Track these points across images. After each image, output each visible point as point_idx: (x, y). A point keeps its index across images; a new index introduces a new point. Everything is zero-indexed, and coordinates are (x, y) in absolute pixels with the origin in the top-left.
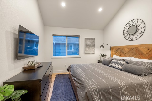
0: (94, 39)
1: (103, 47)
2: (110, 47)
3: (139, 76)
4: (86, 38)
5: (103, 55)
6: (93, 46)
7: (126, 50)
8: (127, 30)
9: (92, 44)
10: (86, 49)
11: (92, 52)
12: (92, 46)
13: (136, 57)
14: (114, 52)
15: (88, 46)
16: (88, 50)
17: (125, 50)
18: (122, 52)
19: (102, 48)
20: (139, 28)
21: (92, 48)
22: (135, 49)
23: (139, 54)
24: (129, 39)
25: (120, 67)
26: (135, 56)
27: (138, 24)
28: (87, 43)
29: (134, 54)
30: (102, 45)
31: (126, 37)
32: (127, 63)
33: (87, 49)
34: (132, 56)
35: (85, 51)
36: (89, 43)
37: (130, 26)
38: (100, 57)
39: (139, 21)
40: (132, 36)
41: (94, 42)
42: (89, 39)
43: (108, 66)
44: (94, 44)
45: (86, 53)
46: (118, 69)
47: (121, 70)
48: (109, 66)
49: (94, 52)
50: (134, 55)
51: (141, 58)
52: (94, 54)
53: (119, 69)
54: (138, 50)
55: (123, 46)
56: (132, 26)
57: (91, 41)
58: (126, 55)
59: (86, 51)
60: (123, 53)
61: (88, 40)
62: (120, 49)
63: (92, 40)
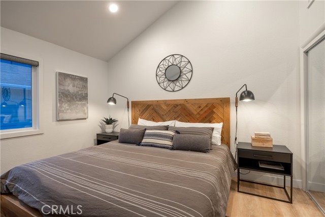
0: (87, 79)
1: (115, 101)
2: (128, 102)
3: (205, 152)
4: (60, 74)
5: (109, 122)
6: (84, 97)
7: (165, 107)
8: (164, 71)
9: (80, 92)
10: (61, 107)
11: (81, 115)
12: (80, 99)
13: (181, 121)
14: (138, 113)
15: (69, 99)
16: (68, 109)
17: (162, 108)
18: (156, 112)
19: (111, 103)
20: (185, 71)
21: (80, 103)
22: (179, 107)
23: (186, 115)
24: (169, 89)
25: (168, 143)
26: (179, 119)
27: (183, 64)
28: (66, 88)
29: (178, 115)
30: (113, 97)
31: (162, 84)
32: (177, 132)
33: (65, 106)
34: (175, 119)
35: (58, 111)
36: (70, 87)
37: (170, 64)
38: (100, 126)
39: (184, 59)
40: (172, 84)
41: (85, 87)
42: (71, 78)
43: (139, 145)
44: (87, 94)
45: (60, 119)
46: (164, 148)
47: (173, 149)
48: (142, 145)
49: (85, 114)
50: (178, 117)
51: (189, 122)
52: (85, 119)
53: (167, 148)
54: (185, 109)
55: (158, 101)
56: (173, 65)
57: (77, 82)
58: (165, 117)
59: (63, 112)
60: (158, 114)
61: (68, 81)
62: (152, 107)
63: (81, 83)
